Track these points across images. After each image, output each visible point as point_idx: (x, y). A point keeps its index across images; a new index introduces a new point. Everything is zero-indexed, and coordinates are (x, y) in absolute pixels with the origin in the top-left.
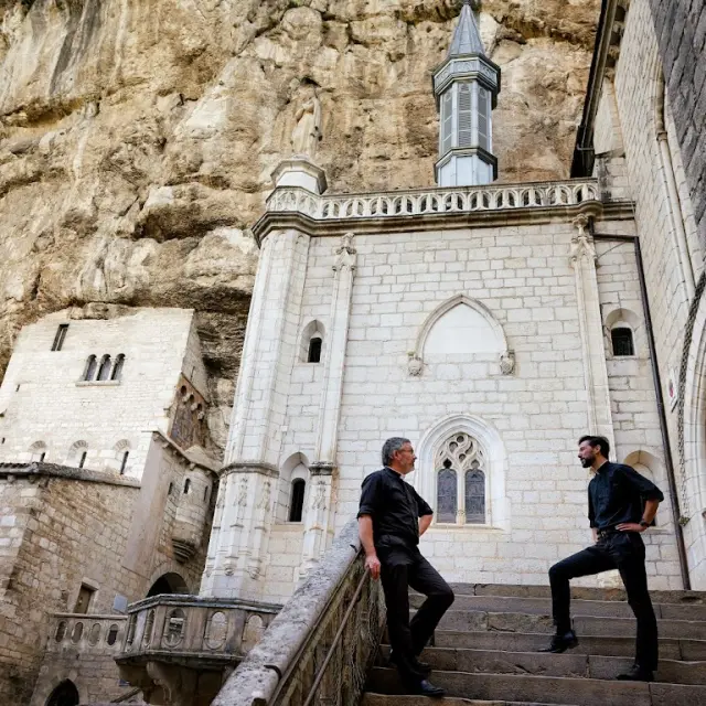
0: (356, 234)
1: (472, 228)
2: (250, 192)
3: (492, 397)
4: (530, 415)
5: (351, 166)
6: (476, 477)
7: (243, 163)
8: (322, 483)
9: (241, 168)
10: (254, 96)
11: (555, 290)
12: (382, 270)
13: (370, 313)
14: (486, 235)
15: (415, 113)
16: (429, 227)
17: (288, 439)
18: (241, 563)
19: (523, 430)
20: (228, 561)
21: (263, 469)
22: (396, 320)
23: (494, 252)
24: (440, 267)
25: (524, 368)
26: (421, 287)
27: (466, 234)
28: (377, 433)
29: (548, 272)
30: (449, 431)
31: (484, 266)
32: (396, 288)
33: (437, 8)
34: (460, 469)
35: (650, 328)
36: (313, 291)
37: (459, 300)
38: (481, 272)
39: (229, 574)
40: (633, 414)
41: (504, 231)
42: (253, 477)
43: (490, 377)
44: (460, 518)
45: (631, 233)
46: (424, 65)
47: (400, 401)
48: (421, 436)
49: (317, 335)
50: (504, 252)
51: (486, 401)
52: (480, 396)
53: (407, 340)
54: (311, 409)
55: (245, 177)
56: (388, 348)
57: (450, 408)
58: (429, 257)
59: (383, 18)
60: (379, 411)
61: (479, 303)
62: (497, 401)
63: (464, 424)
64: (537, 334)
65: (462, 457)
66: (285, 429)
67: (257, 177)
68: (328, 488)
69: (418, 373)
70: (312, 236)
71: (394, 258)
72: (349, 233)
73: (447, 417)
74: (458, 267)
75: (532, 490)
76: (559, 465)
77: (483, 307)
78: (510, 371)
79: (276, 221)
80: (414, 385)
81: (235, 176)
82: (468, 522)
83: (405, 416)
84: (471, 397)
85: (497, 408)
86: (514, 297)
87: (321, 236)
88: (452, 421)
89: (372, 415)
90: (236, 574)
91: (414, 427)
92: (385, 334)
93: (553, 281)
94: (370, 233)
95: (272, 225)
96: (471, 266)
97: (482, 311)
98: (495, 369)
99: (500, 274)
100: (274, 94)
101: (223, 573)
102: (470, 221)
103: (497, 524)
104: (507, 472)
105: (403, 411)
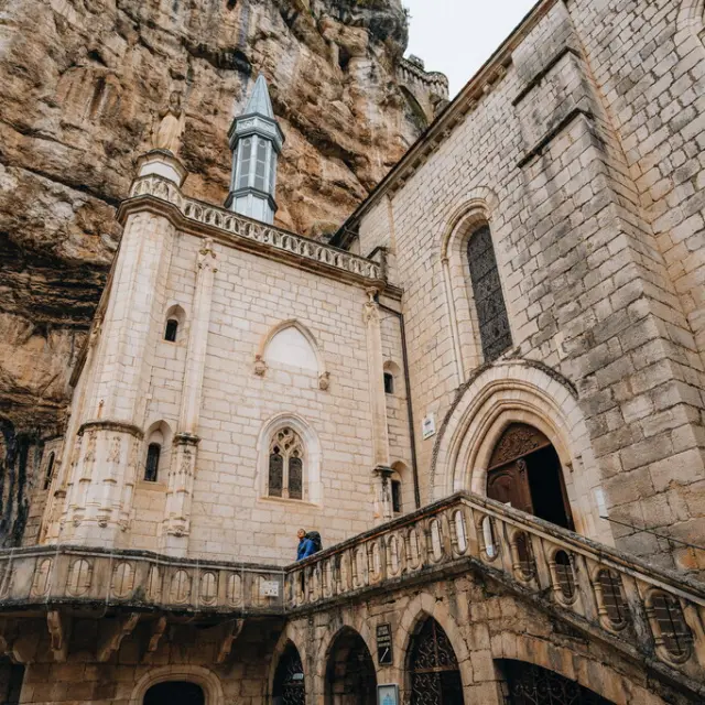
0: (215, 241)
1: (302, 269)
2: (21, 132)
3: (313, 404)
4: (337, 424)
5: (127, 152)
6: (296, 463)
7: (19, 102)
8: (188, 452)
9: (16, 106)
10: (43, 43)
11: (355, 336)
12: (233, 279)
13: (224, 312)
14: (312, 279)
15: (192, 133)
16: (271, 257)
17: (153, 406)
18: (115, 516)
19: (333, 434)
20: (104, 513)
21: (134, 431)
22: (245, 325)
23: (316, 294)
24: (279, 292)
25: (334, 388)
26: (263, 303)
27: (296, 272)
28: (229, 416)
29: (348, 320)
30: (280, 425)
31: (309, 302)
32: (245, 298)
33: (217, 54)
34: (286, 455)
35: (407, 380)
36: (176, 278)
37: (293, 324)
38: (307, 306)
39: (104, 526)
40: (397, 435)
41: (324, 280)
42: (126, 437)
43: (312, 389)
44: (285, 494)
45: (398, 310)
46: (200, 95)
47: (247, 393)
48: (263, 424)
49: (174, 318)
50: (323, 297)
51: (308, 407)
52: (304, 402)
53: (253, 344)
54: (172, 383)
55: (19, 116)
56: (238, 346)
57: (284, 407)
58: (270, 280)
59: (170, 37)
60: (229, 398)
61: (308, 331)
62: (316, 409)
63: (291, 421)
64: (342, 364)
65: (287, 446)
66: (150, 396)
67: (34, 121)
68: (193, 457)
69: (261, 373)
70: (177, 229)
71: (244, 272)
72: (210, 239)
73: (280, 413)
74: (291, 296)
75: (337, 479)
76: (354, 464)
77: (310, 334)
78: (325, 388)
79: (152, 205)
80: (257, 383)
81: (8, 110)
82: (291, 497)
83: (250, 406)
84: (298, 402)
85: (316, 414)
86: (327, 332)
87: (184, 231)
88: (283, 417)
89: (224, 400)
90: (109, 525)
91: (257, 415)
92: (237, 335)
93: (353, 329)
94: (226, 245)
95: (146, 207)
96: (300, 299)
97: (309, 337)
98: (315, 384)
99: (320, 312)
100: (62, 51)
101: (96, 524)
102: (302, 264)
103: (313, 502)
104: (321, 464)
105: (249, 401)
